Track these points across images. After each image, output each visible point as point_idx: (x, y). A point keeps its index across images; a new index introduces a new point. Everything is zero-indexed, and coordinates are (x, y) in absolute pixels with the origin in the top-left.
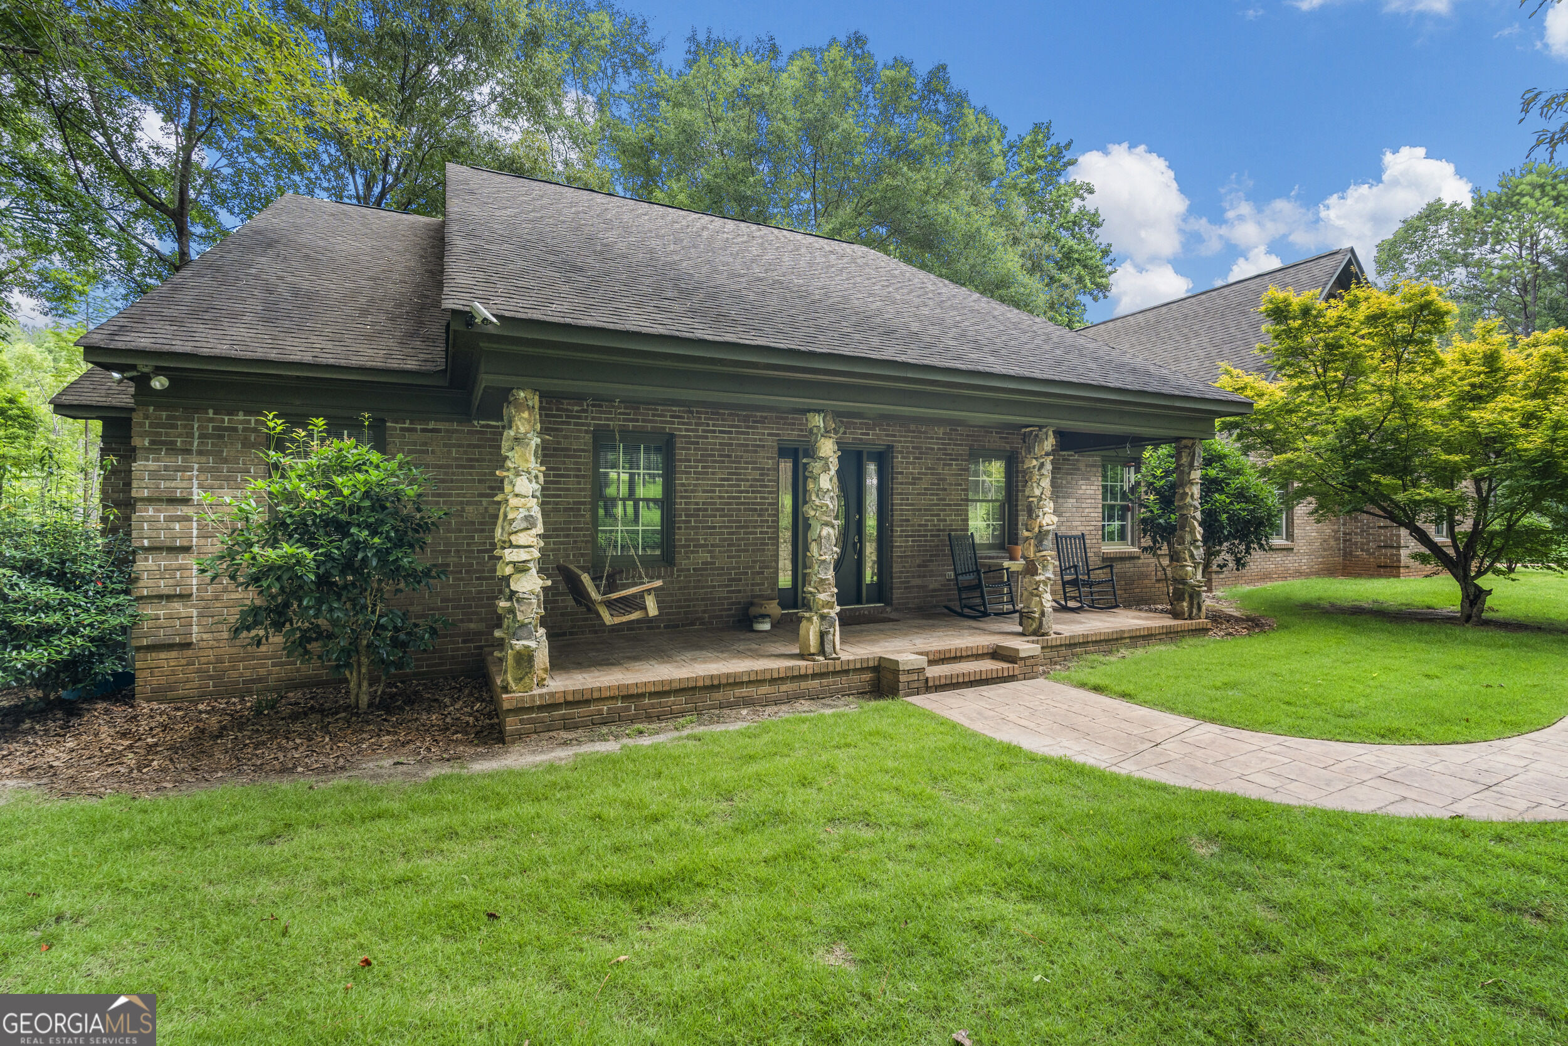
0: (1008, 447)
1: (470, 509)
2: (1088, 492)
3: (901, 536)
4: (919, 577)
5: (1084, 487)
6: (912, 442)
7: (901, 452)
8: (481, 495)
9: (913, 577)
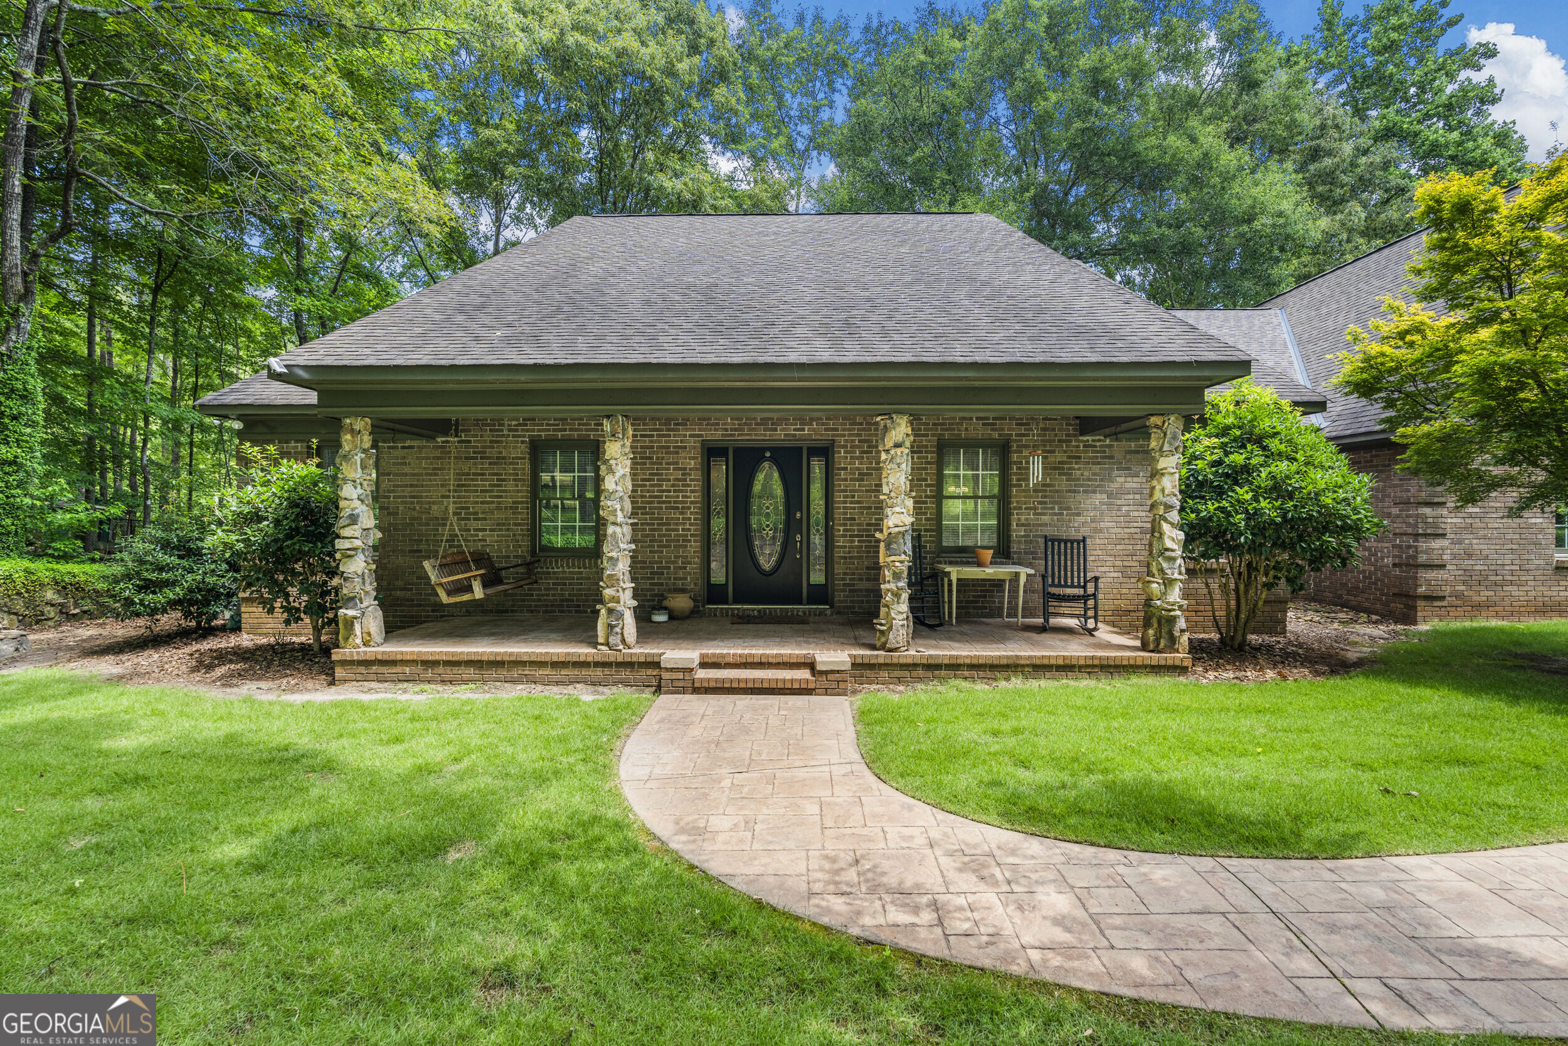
0: (996, 435)
1: (434, 507)
2: (1128, 485)
3: (844, 536)
4: (868, 580)
5: (1121, 479)
6: (858, 435)
7: (845, 447)
8: (443, 497)
9: (861, 579)
